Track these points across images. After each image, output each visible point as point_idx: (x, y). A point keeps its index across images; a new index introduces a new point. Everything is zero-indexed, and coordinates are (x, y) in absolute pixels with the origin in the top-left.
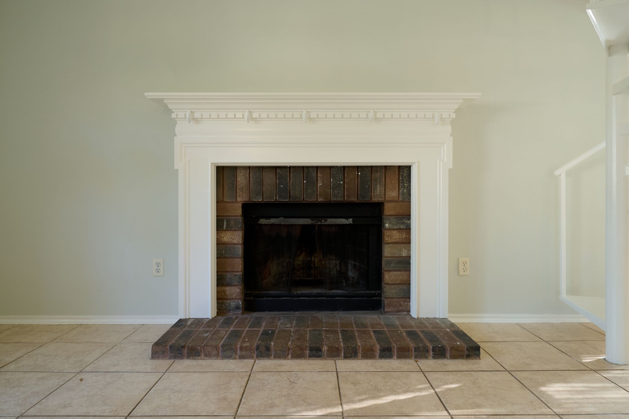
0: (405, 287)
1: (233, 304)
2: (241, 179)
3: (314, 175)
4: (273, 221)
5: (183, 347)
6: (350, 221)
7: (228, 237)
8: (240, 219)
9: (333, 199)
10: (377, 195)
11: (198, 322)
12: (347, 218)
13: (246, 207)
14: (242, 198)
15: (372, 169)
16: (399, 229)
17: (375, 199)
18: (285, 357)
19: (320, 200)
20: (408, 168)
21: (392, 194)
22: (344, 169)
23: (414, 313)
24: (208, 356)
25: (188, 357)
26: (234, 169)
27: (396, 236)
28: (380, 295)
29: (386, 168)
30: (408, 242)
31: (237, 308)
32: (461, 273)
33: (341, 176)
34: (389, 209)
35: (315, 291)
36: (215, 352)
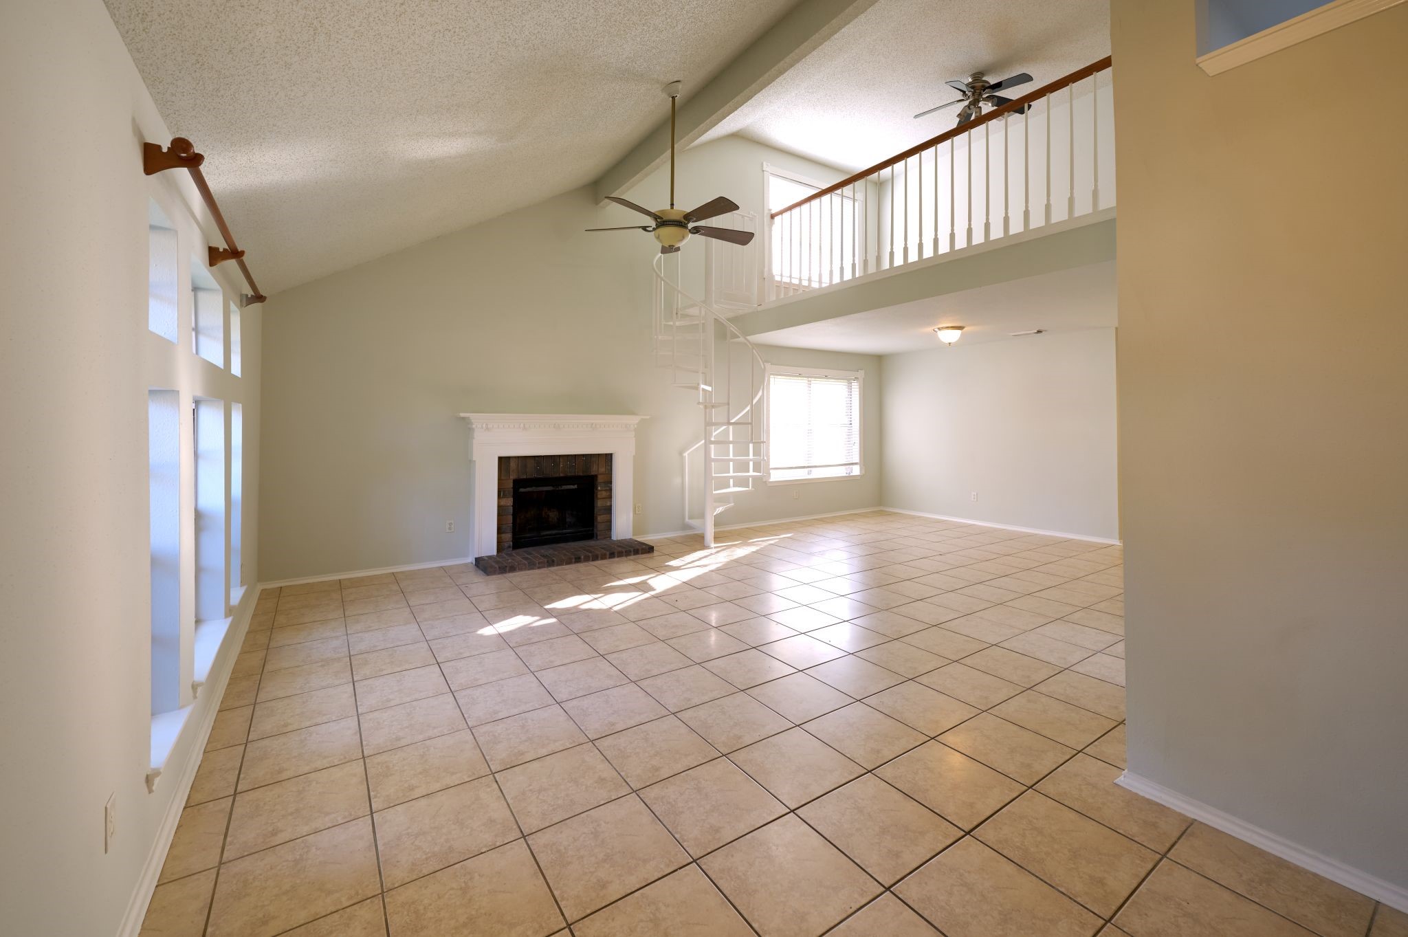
0: (608, 523)
1: (506, 545)
2: (513, 464)
3: (558, 460)
4: (529, 489)
5: (506, 567)
6: (576, 486)
7: (503, 502)
8: (512, 490)
9: (569, 474)
10: (593, 471)
11: (490, 557)
12: (574, 485)
13: (515, 481)
14: (513, 476)
15: (591, 455)
16: (605, 490)
17: (593, 473)
18: (562, 564)
19: (561, 475)
20: (611, 455)
21: (602, 470)
22: (575, 456)
23: (614, 538)
24: (521, 569)
25: (509, 572)
26: (508, 458)
27: (604, 494)
28: (593, 530)
29: (599, 455)
30: (610, 497)
31: (509, 547)
32: (637, 512)
33: (574, 461)
34: (600, 479)
35: (554, 532)
36: (524, 567)
